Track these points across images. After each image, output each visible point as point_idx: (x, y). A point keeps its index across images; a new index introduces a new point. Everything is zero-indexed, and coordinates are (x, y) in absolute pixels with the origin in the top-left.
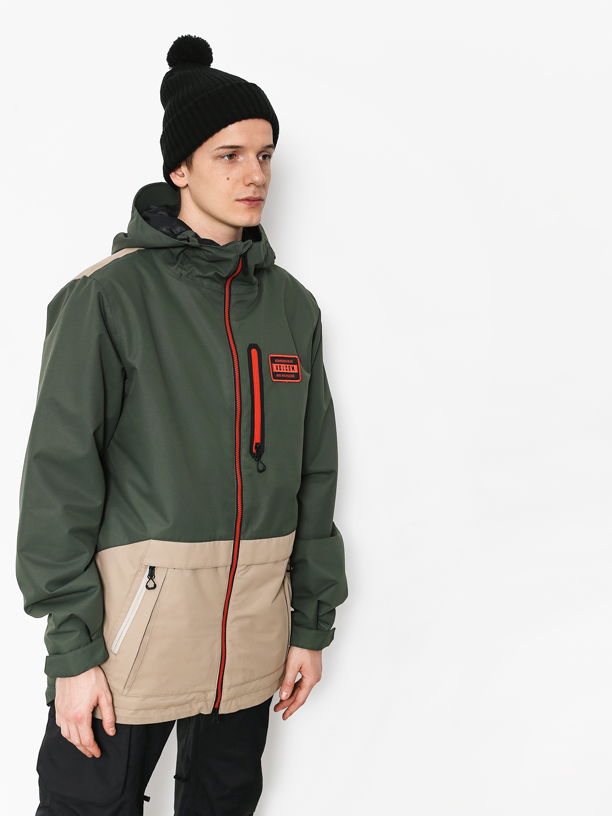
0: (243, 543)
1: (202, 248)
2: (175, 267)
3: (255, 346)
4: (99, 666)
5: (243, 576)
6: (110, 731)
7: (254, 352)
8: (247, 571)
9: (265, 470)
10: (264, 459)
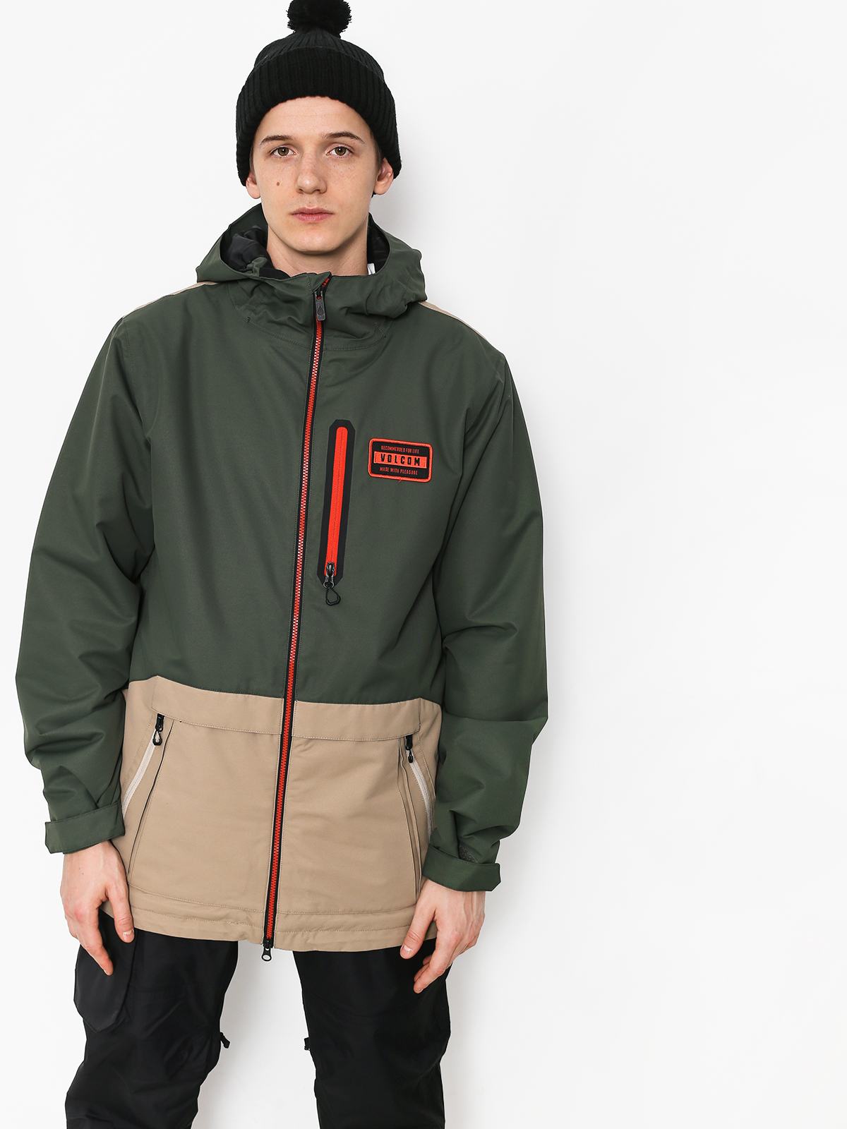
0: (299, 705)
1: (267, 281)
2: (243, 307)
3: (347, 424)
4: (110, 841)
5: (302, 755)
6: (126, 936)
7: (342, 433)
8: (310, 747)
9: (339, 603)
10: (341, 587)
